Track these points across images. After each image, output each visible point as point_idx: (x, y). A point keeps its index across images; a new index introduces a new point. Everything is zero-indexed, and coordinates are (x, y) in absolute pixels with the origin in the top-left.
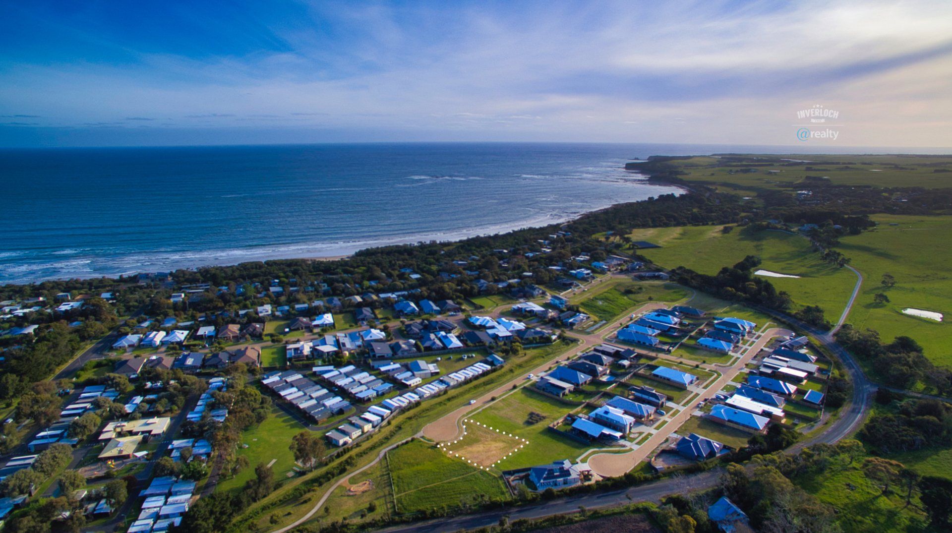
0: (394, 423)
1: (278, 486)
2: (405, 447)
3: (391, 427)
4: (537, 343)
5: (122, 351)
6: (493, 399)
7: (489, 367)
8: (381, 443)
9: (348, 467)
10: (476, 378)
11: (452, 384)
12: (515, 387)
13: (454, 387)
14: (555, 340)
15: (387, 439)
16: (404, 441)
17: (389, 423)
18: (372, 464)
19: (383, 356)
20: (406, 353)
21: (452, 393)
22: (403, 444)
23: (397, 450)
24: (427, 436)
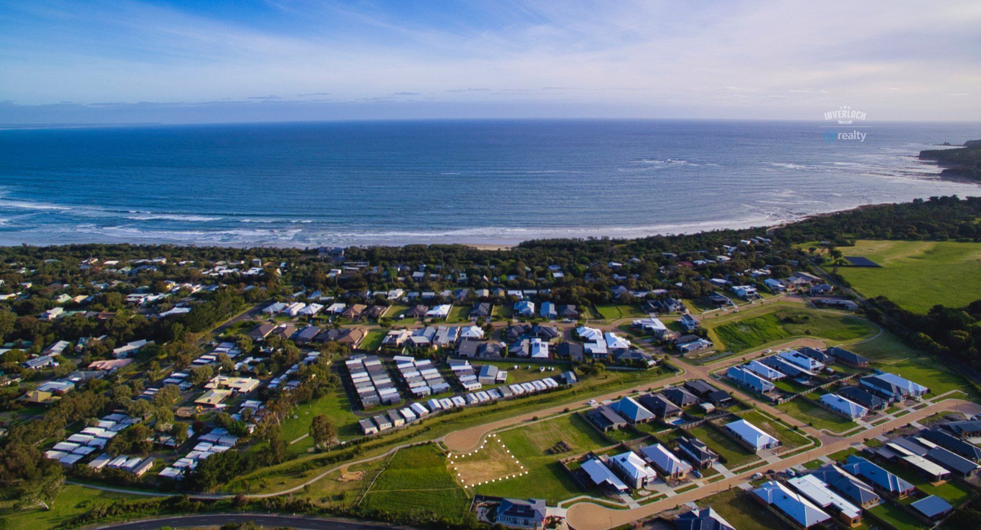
0: (426, 423)
1: (293, 457)
2: (418, 448)
3: (421, 427)
4: (629, 366)
5: (267, 316)
6: (535, 419)
7: (555, 384)
8: (401, 440)
9: (355, 456)
10: (536, 393)
11: (506, 395)
12: (566, 411)
13: (508, 399)
14: (651, 366)
15: (409, 437)
16: (420, 443)
17: (421, 422)
18: (378, 457)
19: (466, 355)
20: (488, 356)
21: (500, 404)
22: (418, 445)
23: (408, 450)
24: (445, 444)
